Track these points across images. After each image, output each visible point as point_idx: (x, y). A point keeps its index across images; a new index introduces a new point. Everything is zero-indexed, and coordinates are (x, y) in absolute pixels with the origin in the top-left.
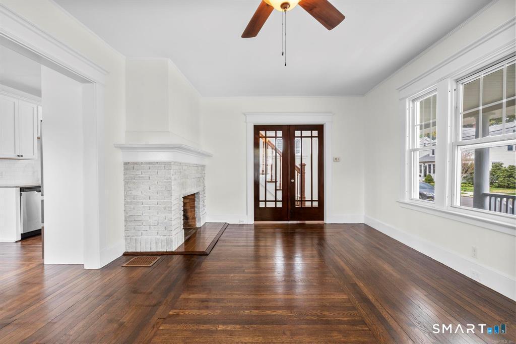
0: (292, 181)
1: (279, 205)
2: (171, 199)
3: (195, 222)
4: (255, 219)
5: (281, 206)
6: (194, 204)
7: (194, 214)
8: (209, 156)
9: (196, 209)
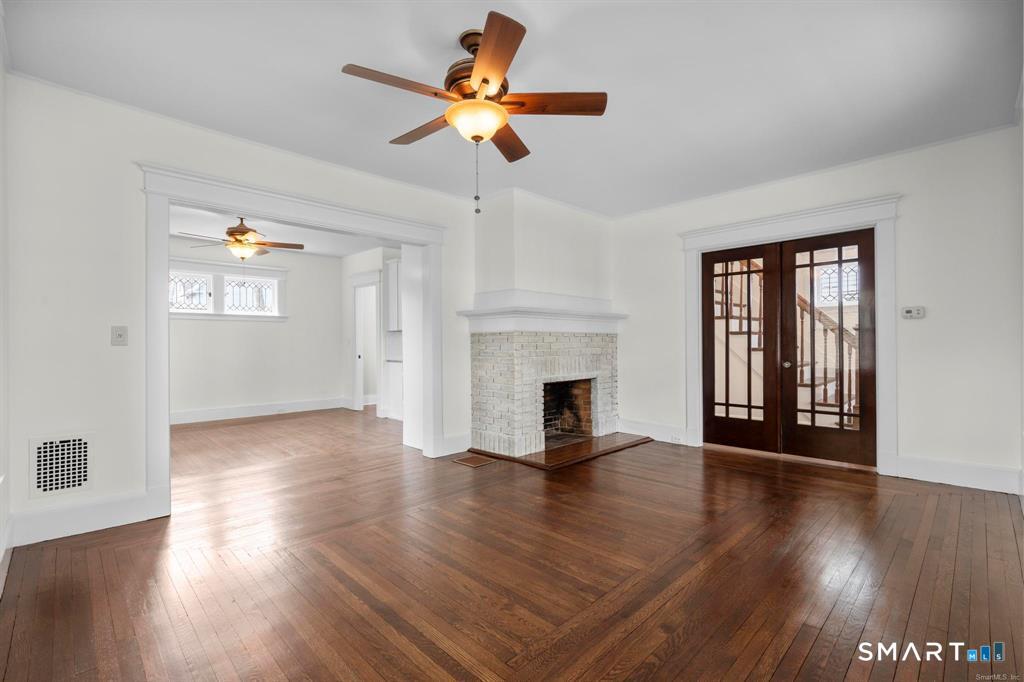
0: (787, 365)
1: (758, 415)
2: (513, 384)
3: (590, 427)
4: (707, 439)
5: (761, 419)
6: (589, 398)
7: (590, 415)
8: (623, 317)
9: (592, 407)
